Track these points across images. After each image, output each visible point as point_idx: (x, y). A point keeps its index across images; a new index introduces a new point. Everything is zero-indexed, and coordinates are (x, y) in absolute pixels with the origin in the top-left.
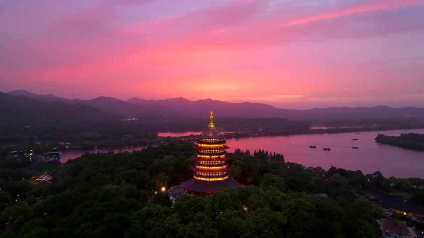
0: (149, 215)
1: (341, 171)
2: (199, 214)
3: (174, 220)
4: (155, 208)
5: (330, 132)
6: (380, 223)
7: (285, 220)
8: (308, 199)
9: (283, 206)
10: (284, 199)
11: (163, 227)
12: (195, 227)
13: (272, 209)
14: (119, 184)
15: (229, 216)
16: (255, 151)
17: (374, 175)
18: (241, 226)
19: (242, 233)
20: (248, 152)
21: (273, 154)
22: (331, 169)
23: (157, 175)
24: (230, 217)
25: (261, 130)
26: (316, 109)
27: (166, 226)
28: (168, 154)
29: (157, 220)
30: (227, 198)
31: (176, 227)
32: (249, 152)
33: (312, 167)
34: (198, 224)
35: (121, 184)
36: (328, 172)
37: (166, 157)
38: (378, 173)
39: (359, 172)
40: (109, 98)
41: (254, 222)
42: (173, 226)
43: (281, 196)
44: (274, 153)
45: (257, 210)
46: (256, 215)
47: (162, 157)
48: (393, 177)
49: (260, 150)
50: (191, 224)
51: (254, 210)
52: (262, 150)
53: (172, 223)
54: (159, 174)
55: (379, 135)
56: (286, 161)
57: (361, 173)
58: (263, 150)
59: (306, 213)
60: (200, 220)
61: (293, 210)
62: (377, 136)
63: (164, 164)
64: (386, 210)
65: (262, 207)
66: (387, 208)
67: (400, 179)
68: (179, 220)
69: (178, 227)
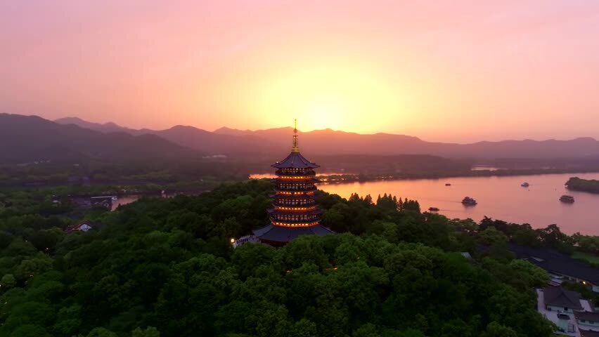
0: (197, 268)
1: (500, 225)
2: (264, 267)
3: (228, 274)
4: (205, 258)
5: (499, 174)
6: (540, 293)
7: (384, 279)
8: (421, 251)
9: (386, 261)
10: (390, 251)
11: (214, 285)
12: (255, 284)
13: (368, 263)
14: (169, 231)
15: (305, 270)
16: (379, 196)
17: (547, 229)
18: (320, 285)
19: (321, 294)
20: (368, 198)
21: (404, 201)
22: (483, 221)
23: (223, 220)
24: (307, 273)
25: (398, 171)
26: (483, 144)
27: (216, 283)
28: (243, 193)
29: (207, 275)
30: (306, 247)
31: (230, 284)
32: (371, 198)
33: (458, 219)
34: (259, 280)
35: (172, 231)
36: (481, 225)
37: (240, 198)
38: (553, 226)
39: (526, 226)
40: (189, 127)
41: (339, 280)
42: (226, 283)
43: (385, 247)
44: (406, 199)
45: (347, 264)
46: (344, 271)
47: (234, 198)
48: (578, 233)
49: (385, 195)
50: (250, 279)
51: (342, 264)
52: (388, 195)
53: (226, 278)
54: (226, 220)
55: (571, 179)
56: (422, 212)
57: (530, 227)
58: (390, 195)
59: (416, 269)
60: (264, 275)
61: (398, 266)
62: (568, 180)
63: (235, 205)
64: (557, 277)
65: (355, 260)
66: (557, 275)
67: (587, 237)
68: (236, 275)
69: (233, 284)
